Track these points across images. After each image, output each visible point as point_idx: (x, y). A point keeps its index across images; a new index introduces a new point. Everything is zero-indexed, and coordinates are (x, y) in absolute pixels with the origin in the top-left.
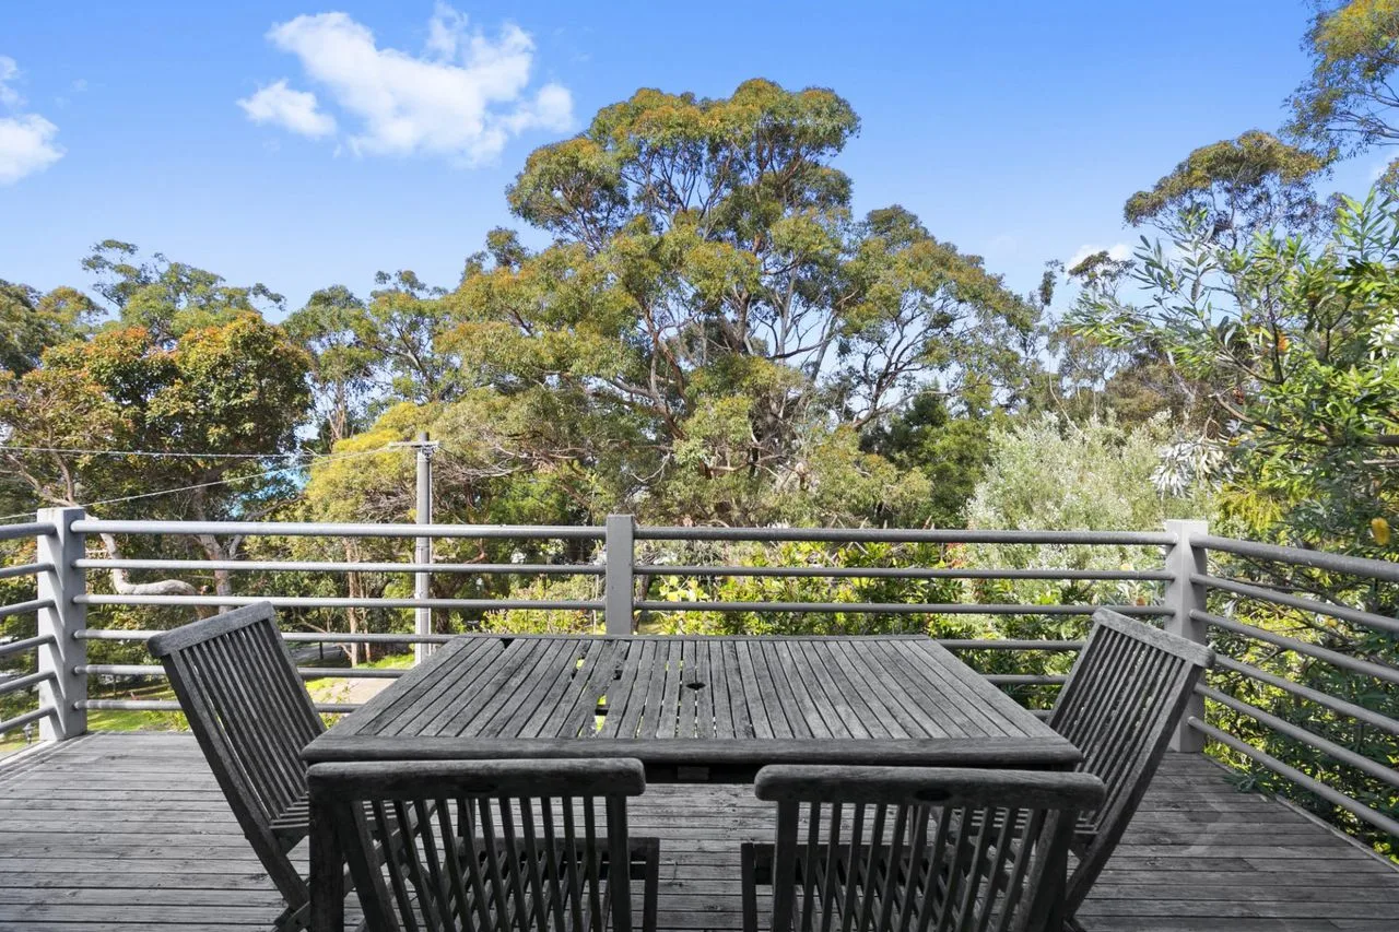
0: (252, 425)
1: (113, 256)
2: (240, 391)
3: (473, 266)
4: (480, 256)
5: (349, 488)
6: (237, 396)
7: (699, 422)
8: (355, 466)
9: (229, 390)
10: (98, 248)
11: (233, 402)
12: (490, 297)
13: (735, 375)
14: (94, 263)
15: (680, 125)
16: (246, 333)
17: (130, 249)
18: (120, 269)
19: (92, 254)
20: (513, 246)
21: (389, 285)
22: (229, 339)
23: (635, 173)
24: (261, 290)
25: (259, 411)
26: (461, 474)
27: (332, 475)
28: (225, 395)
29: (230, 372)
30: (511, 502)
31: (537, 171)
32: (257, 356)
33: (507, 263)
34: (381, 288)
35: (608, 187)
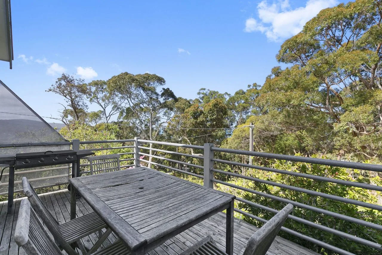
0: (215, 122)
1: (202, 91)
2: (213, 115)
3: (268, 78)
4: (270, 76)
5: (239, 137)
6: (213, 117)
7: (345, 116)
8: (240, 131)
9: (211, 115)
10: (200, 90)
11: (212, 118)
12: (270, 86)
13: (365, 98)
14: (199, 93)
15: (335, 16)
16: (214, 103)
17: (205, 89)
18: (203, 94)
19: (198, 92)
20: (279, 71)
21: (251, 87)
22: (211, 105)
23: (321, 38)
24: (226, 93)
25: (216, 119)
26: (266, 133)
27: (236, 133)
28: (210, 116)
29: (211, 112)
30: (282, 142)
31: (283, 49)
32: (217, 108)
33: (278, 76)
34: (249, 89)
35: (311, 45)
